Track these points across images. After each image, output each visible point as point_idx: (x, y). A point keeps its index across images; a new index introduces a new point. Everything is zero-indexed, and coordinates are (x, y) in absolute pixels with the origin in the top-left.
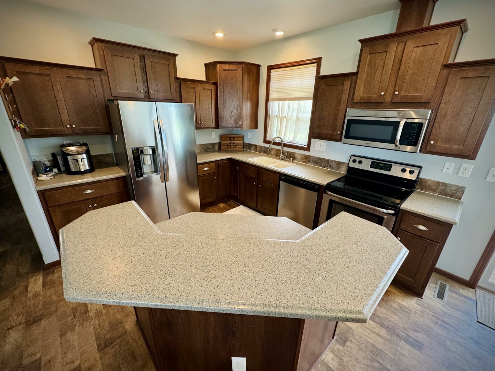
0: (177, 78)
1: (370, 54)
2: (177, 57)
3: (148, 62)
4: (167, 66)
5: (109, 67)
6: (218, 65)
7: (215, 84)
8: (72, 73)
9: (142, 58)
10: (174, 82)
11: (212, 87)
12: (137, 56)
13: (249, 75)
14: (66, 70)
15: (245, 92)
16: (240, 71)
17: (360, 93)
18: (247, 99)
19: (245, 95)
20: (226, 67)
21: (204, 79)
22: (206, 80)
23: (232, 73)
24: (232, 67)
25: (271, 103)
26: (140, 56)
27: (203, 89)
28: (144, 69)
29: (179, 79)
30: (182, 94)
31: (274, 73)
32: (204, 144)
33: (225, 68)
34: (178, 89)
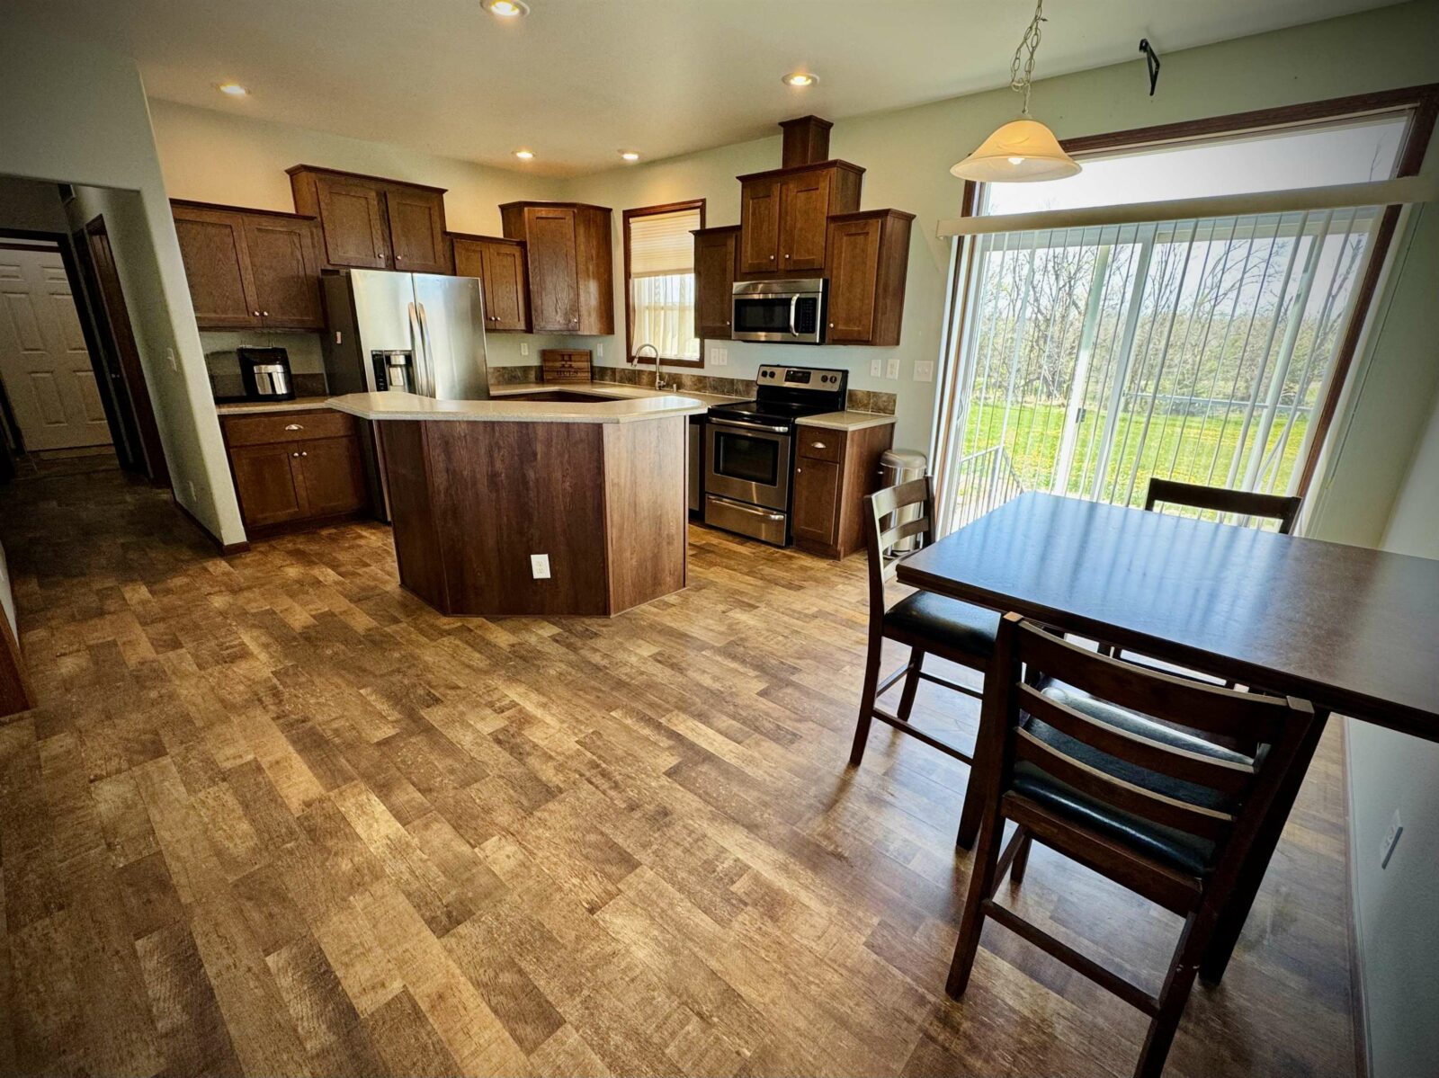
0: (445, 233)
1: (753, 199)
2: (444, 195)
3: (392, 203)
4: (427, 211)
5: (325, 214)
6: (526, 209)
7: (523, 245)
8: (266, 223)
9: (383, 197)
10: (440, 239)
11: (517, 251)
12: (373, 194)
13: (587, 228)
14: (256, 219)
15: (581, 259)
16: (570, 220)
17: (748, 257)
18: (588, 276)
19: (581, 267)
20: (543, 212)
21: (500, 235)
22: (505, 236)
23: (553, 224)
24: (551, 213)
25: (636, 282)
26: (378, 194)
27: (498, 254)
28: (386, 219)
29: (450, 234)
30: (457, 262)
31: (636, 224)
32: (504, 368)
33: (539, 215)
34: (448, 254)
